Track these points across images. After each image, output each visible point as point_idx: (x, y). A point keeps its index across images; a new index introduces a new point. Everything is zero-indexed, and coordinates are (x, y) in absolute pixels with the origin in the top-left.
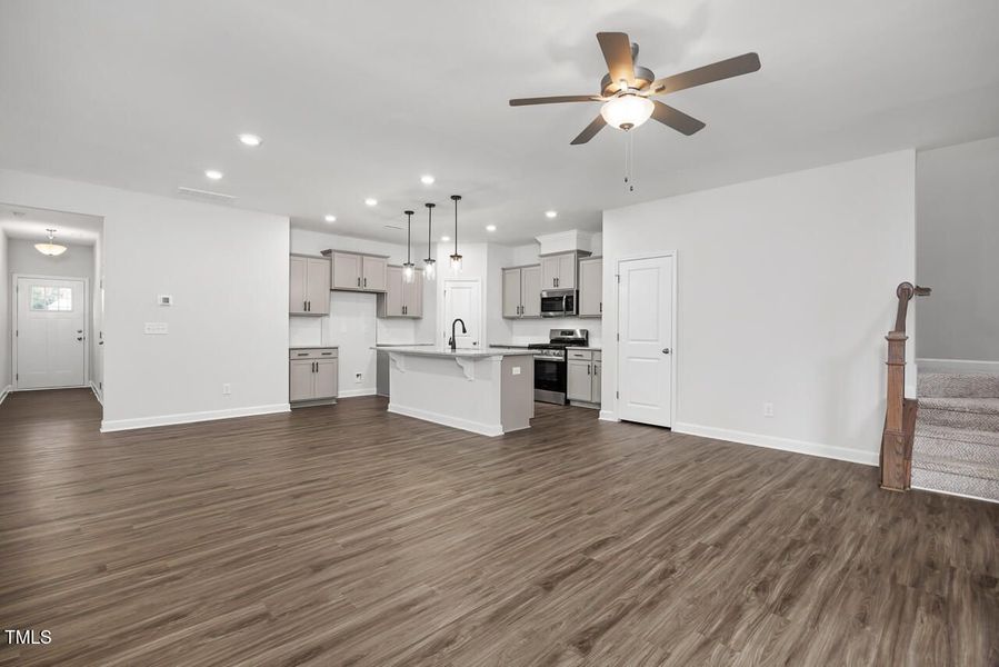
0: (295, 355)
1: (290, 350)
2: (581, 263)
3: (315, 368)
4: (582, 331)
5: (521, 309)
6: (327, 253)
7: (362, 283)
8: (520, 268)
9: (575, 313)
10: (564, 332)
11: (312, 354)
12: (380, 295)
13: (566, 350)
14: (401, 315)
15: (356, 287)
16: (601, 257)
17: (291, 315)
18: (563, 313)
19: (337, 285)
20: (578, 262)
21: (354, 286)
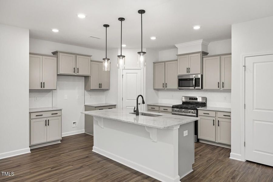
0: (33, 116)
1: (30, 113)
2: (204, 59)
3: (47, 123)
4: (203, 98)
5: (165, 85)
6: (55, 53)
7: (76, 71)
8: (165, 62)
9: (200, 88)
10: (191, 98)
11: (45, 115)
12: (87, 78)
13: (197, 110)
14: (98, 88)
15: (73, 73)
16: (231, 54)
17: (31, 91)
18: (193, 88)
19: (61, 72)
20: (202, 58)
21: (72, 73)
